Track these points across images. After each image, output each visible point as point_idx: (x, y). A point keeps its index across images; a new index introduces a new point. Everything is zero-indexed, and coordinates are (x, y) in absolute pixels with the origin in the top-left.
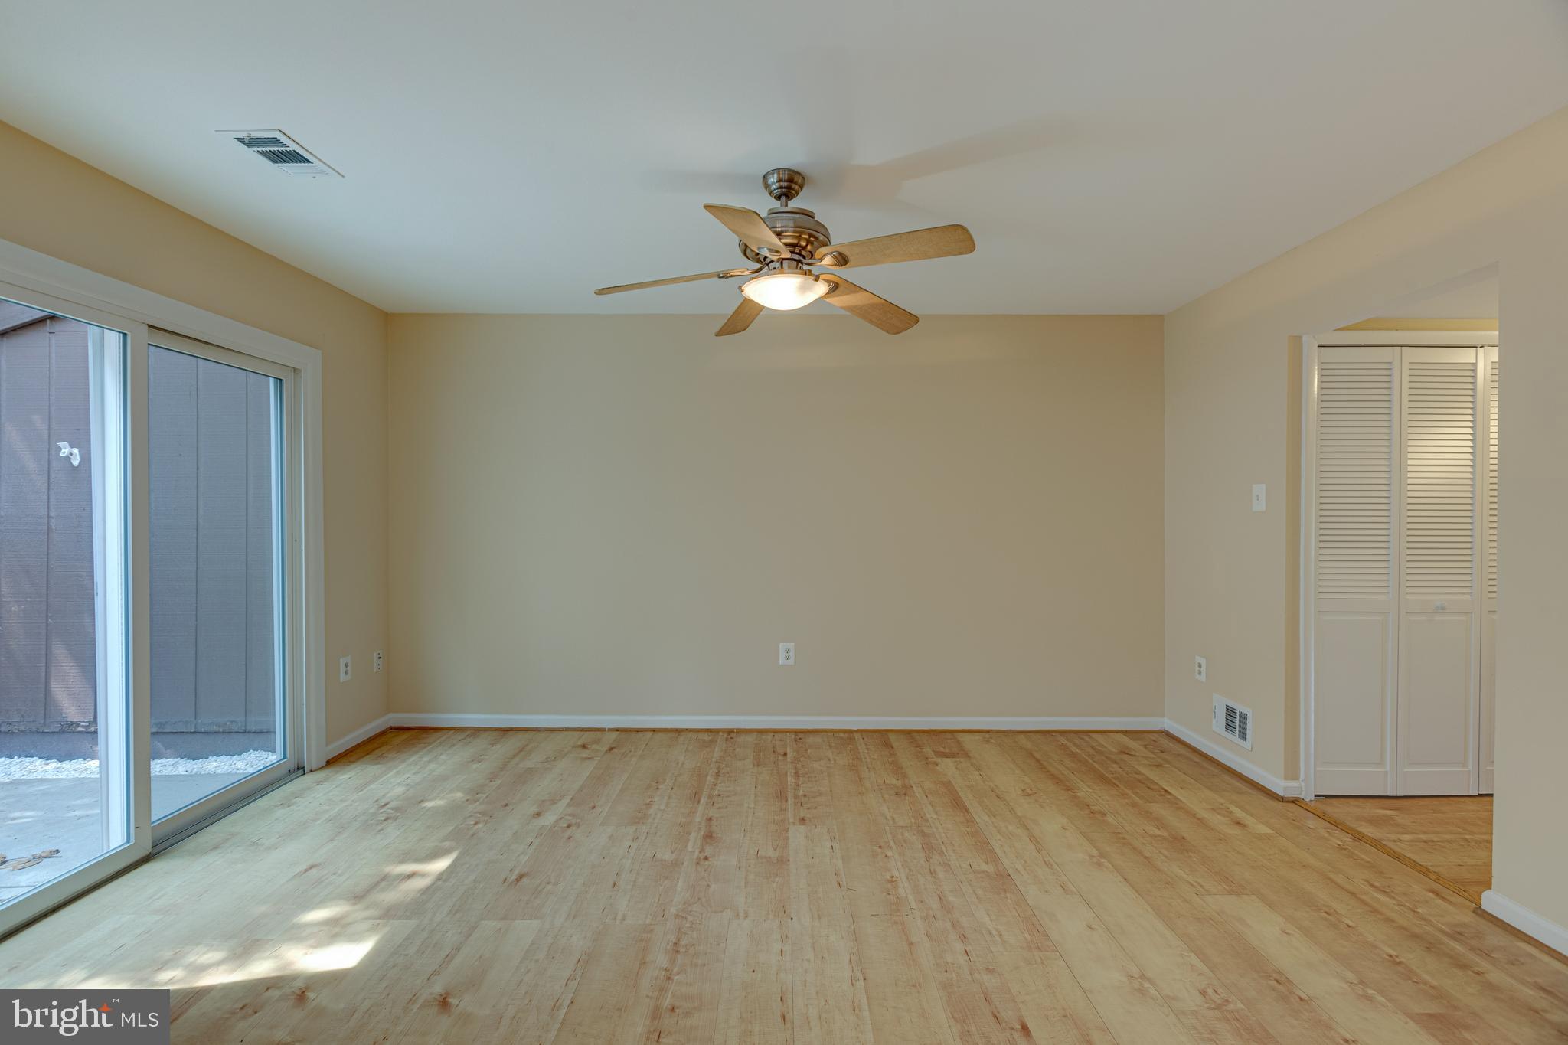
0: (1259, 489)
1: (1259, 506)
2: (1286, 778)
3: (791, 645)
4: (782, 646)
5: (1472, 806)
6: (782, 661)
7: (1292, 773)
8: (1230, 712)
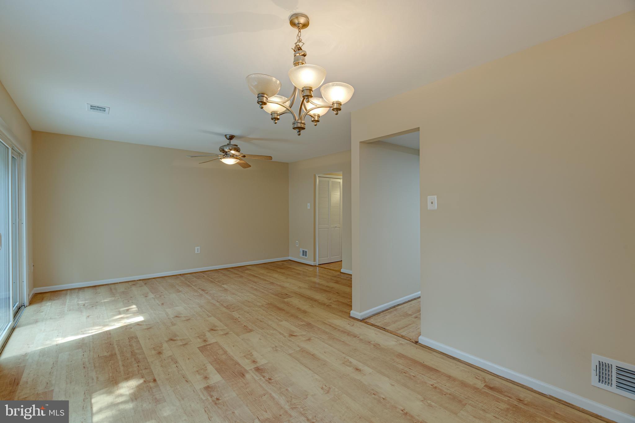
0: (309, 204)
1: (309, 208)
2: (314, 262)
3: (199, 247)
4: (196, 248)
5: (340, 262)
6: (196, 252)
7: (315, 261)
8: (303, 251)
